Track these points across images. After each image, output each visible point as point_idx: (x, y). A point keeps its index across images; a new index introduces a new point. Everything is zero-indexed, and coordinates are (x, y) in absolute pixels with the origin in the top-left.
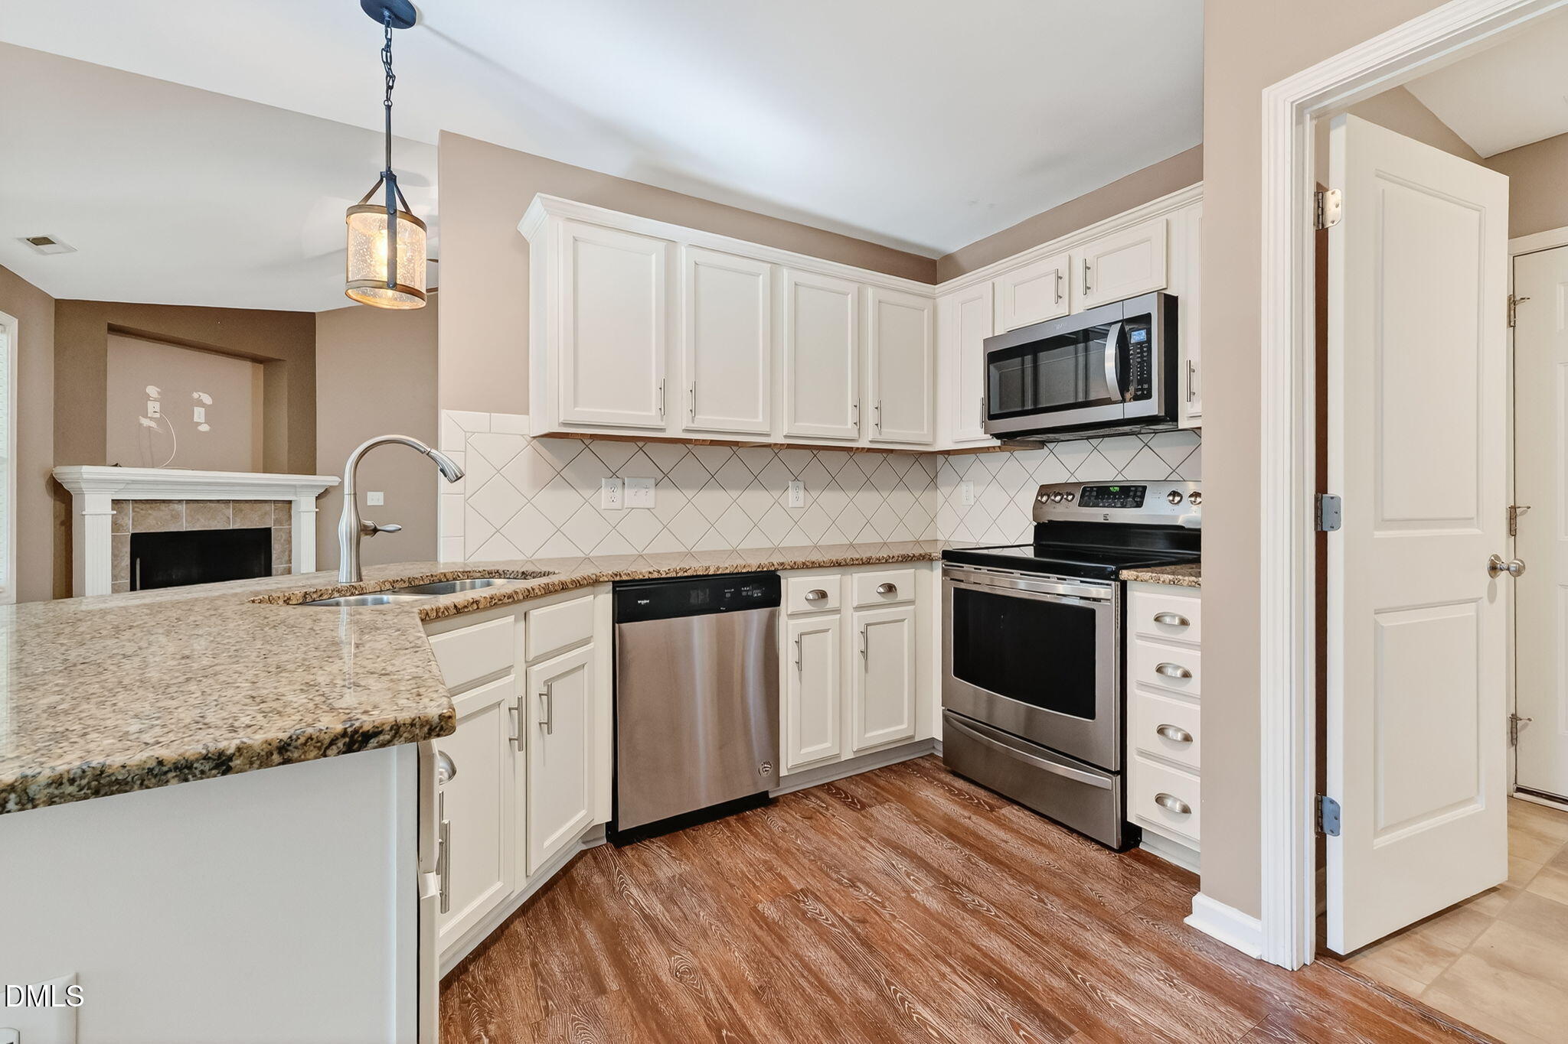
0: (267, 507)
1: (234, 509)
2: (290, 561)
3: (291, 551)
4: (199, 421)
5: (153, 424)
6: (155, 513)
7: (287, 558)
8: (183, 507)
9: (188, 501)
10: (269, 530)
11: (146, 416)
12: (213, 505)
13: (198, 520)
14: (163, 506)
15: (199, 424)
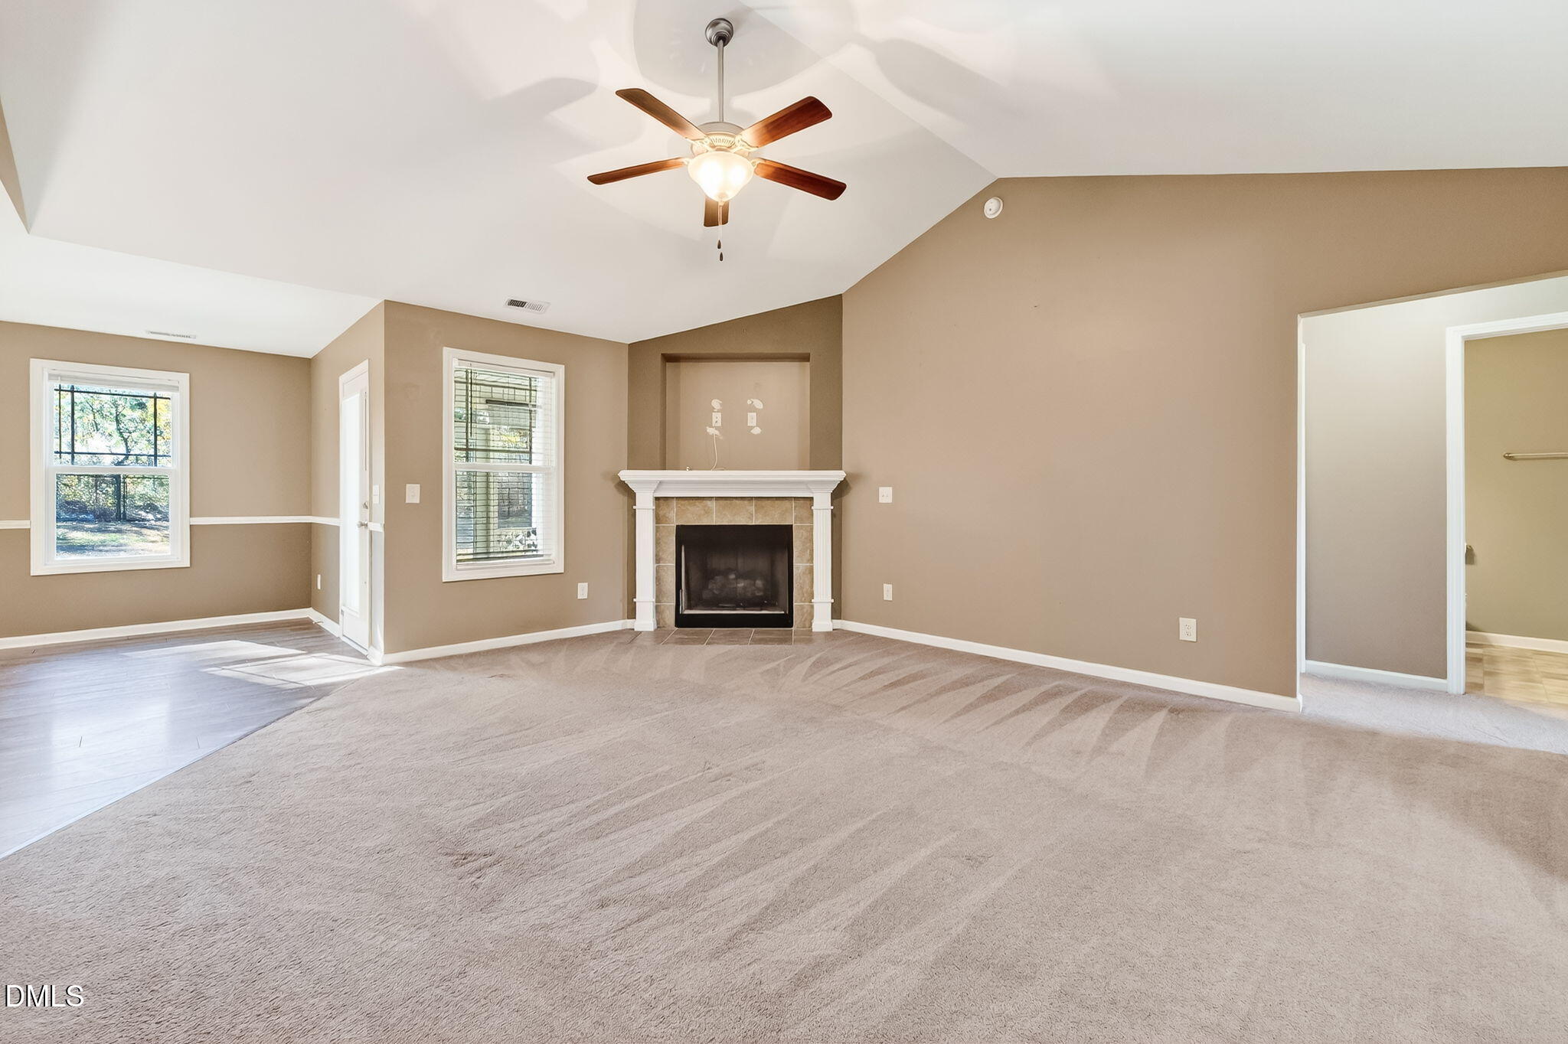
0: (787, 503)
1: (755, 505)
2: (811, 560)
3: (812, 551)
4: (751, 425)
5: (717, 432)
6: (691, 509)
7: (807, 556)
8: (712, 504)
9: (718, 498)
10: (790, 527)
11: (711, 426)
12: (737, 502)
13: (725, 514)
14: (697, 503)
15: (752, 428)
